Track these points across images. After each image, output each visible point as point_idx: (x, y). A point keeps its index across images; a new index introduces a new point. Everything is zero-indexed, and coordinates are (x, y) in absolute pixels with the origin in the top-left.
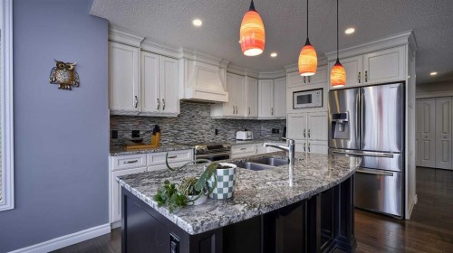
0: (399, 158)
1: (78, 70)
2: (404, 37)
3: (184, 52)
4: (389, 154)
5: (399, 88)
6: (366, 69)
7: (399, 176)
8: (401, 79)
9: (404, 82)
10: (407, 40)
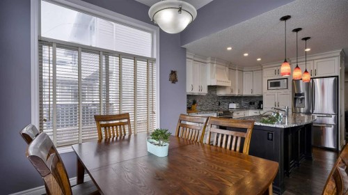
0: (335, 117)
1: (177, 74)
2: (338, 52)
3: (211, 60)
4: (329, 116)
5: (335, 80)
6: (315, 68)
7: (335, 127)
8: (336, 74)
9: (338, 77)
10: (339, 54)
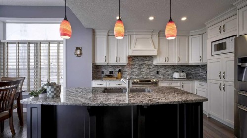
1: (82, 49)
